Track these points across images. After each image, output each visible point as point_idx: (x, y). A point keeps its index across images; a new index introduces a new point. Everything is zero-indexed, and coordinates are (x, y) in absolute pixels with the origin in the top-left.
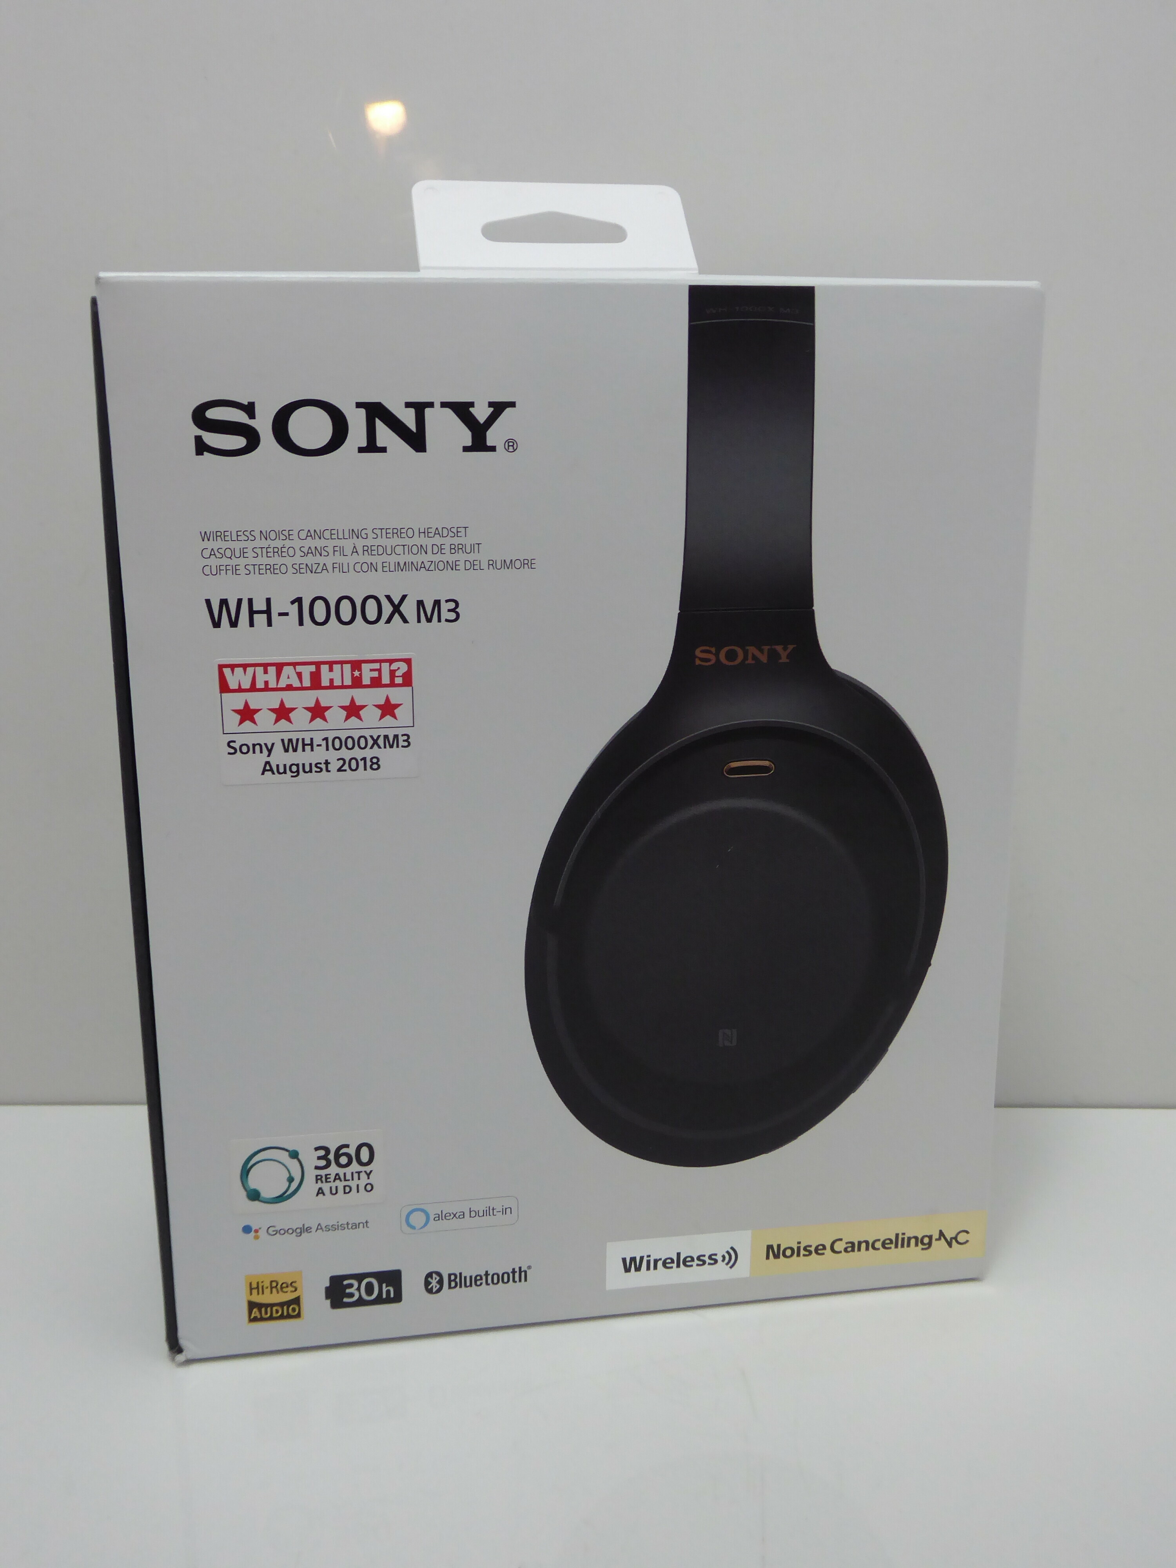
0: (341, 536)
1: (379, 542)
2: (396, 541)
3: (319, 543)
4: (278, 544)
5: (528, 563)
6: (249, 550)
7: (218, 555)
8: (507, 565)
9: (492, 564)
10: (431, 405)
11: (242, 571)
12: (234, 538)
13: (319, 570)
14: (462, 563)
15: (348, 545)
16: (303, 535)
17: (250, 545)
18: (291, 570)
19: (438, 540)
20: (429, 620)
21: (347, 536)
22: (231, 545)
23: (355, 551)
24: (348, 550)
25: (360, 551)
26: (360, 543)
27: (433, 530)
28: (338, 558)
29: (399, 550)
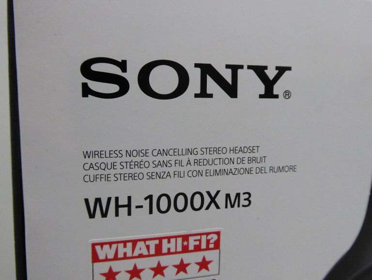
0: (180, 153)
1: (205, 156)
2: (215, 156)
3: (165, 158)
4: (138, 159)
5: (292, 168)
6: (118, 164)
7: (96, 168)
8: (281, 169)
9: (272, 169)
10: (241, 67)
11: (112, 178)
12: (108, 155)
13: (165, 176)
14: (254, 169)
15: (184, 159)
16: (155, 153)
17: (119, 160)
18: (146, 177)
19: (241, 155)
20: (232, 206)
21: (184, 153)
22: (105, 160)
23: (189, 163)
24: (184, 163)
25: (192, 163)
26: (192, 158)
27: (238, 149)
28: (178, 168)
29: (217, 162)
